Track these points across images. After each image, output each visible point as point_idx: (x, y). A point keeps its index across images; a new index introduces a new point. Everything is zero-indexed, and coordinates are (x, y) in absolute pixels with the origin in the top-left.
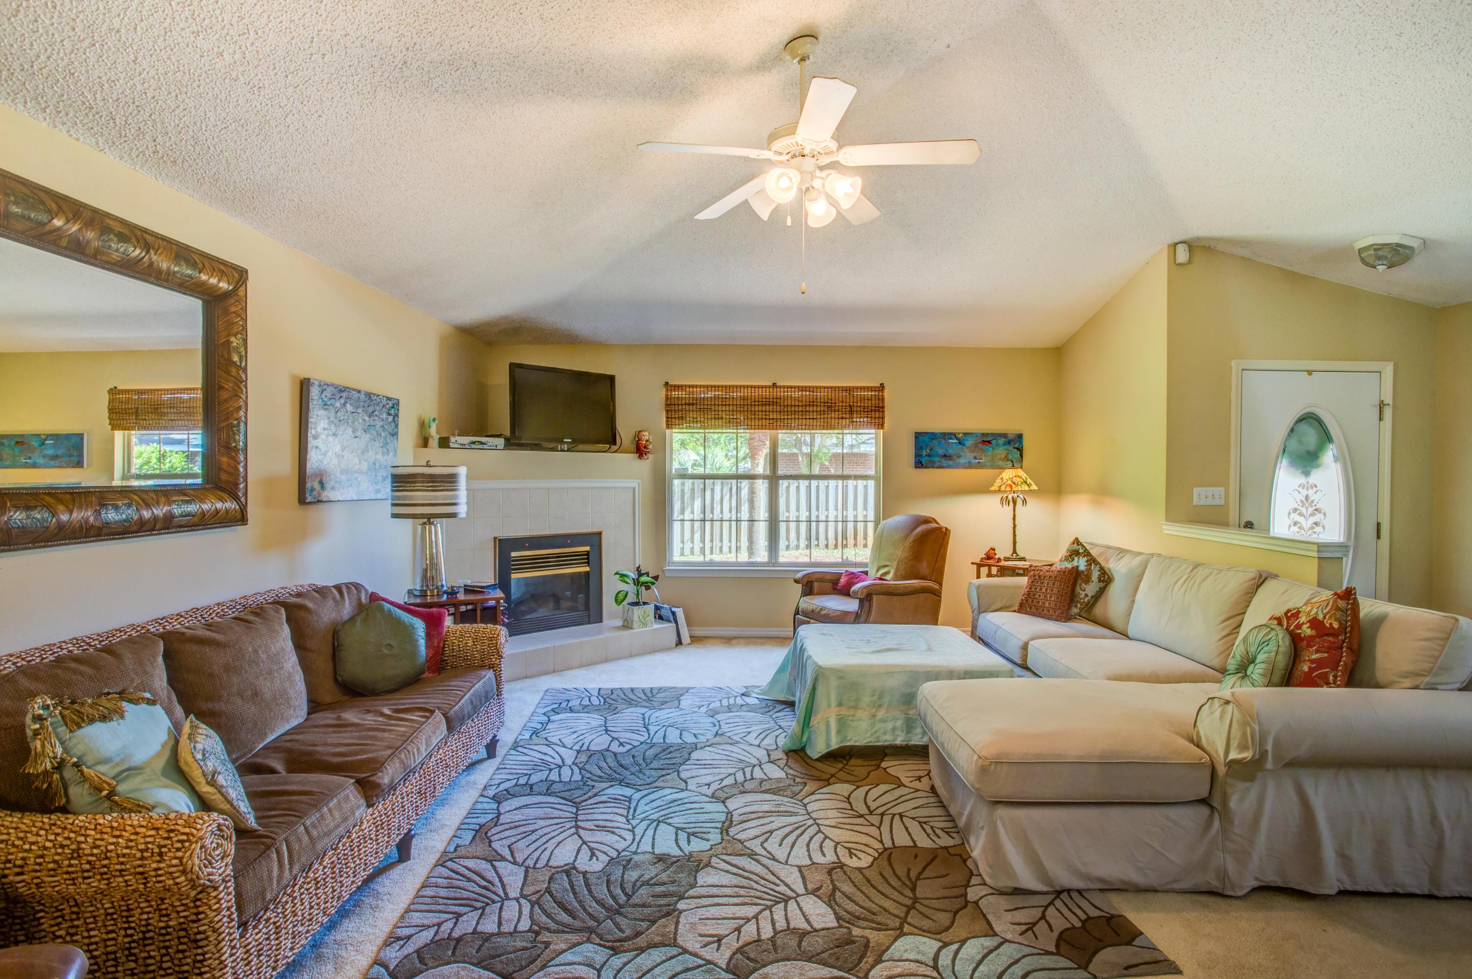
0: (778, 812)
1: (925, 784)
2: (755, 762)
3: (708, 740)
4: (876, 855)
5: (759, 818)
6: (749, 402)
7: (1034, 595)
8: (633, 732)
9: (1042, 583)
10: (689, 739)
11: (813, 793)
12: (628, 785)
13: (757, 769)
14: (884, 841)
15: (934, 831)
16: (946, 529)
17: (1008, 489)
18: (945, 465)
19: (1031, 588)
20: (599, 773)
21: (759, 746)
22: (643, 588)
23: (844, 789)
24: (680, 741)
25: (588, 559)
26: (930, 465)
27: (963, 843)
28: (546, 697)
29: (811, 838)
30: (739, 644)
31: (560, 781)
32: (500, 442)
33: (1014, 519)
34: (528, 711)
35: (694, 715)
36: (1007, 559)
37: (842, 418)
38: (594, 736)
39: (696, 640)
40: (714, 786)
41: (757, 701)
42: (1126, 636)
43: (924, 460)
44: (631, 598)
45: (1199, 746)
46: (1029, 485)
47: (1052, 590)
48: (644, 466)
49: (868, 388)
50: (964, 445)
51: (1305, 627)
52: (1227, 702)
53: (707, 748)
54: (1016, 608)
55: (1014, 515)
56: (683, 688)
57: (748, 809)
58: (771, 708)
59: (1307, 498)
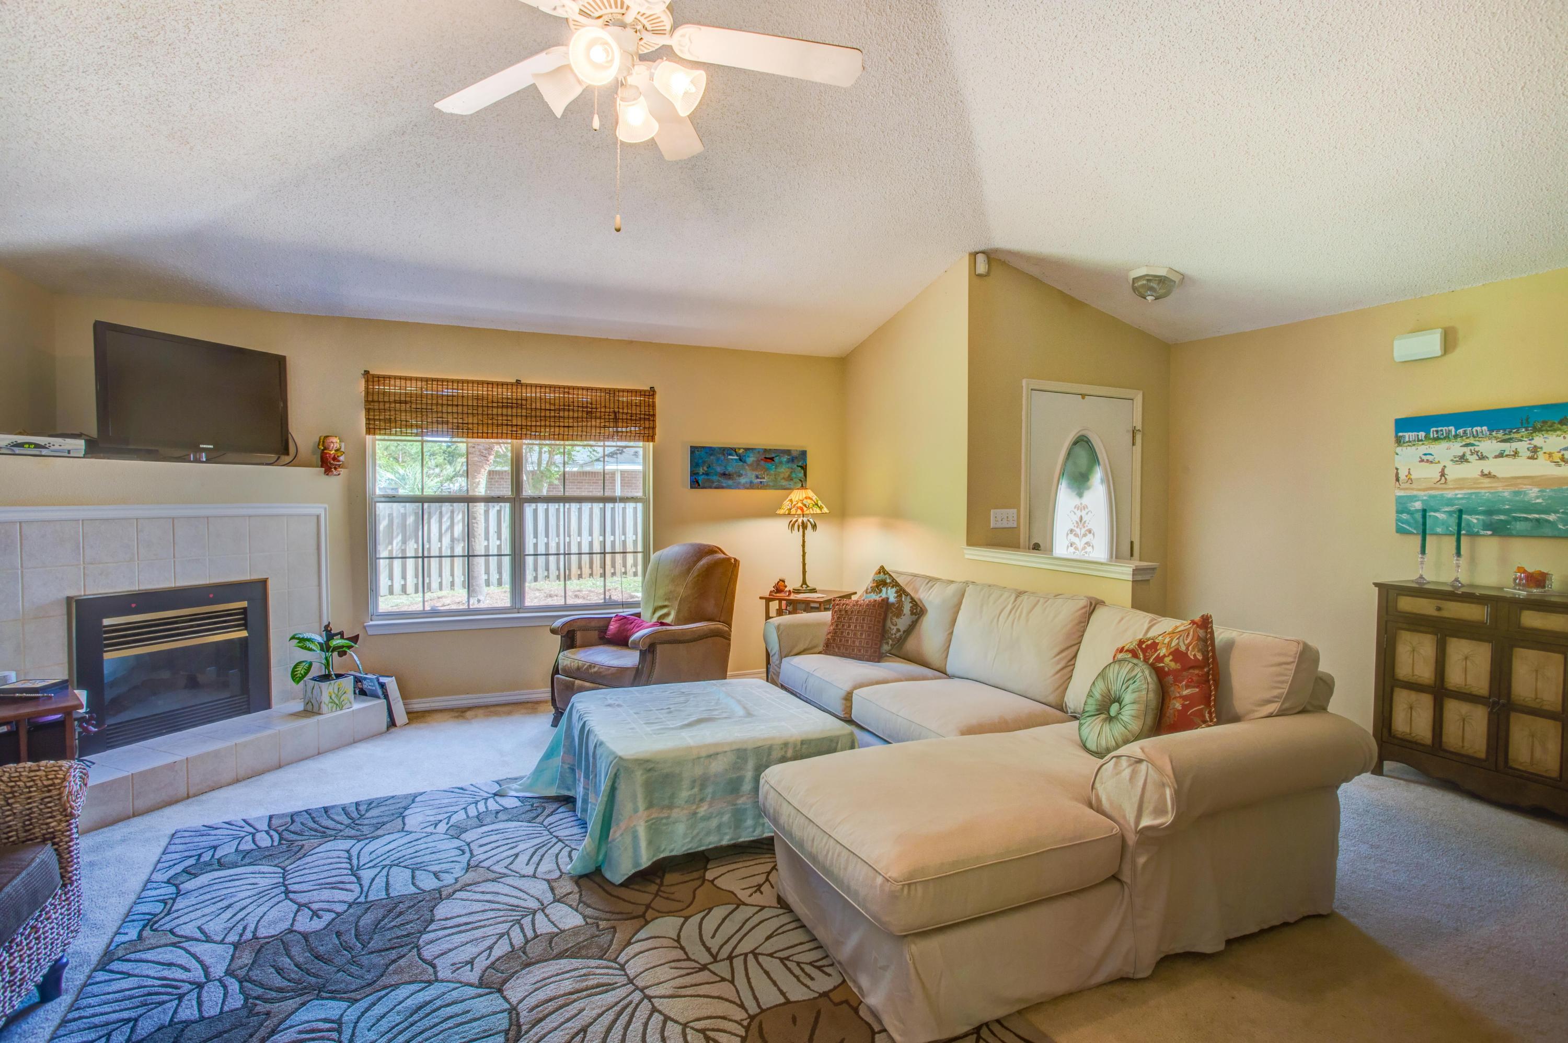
0: (587, 989)
1: (767, 897)
2: (534, 905)
3: (457, 880)
4: (742, 1032)
5: (561, 1007)
6: (485, 402)
7: (842, 633)
8: (333, 886)
9: (851, 619)
10: (427, 882)
11: (629, 943)
12: (334, 995)
13: (540, 917)
14: (746, 1004)
15: (803, 970)
16: (735, 560)
17: (799, 512)
18: (724, 485)
19: (837, 625)
20: (278, 982)
21: (534, 876)
22: (335, 654)
23: (666, 925)
24: (413, 890)
25: (245, 619)
26: (709, 485)
27: (844, 981)
28: (172, 848)
29: (646, 1025)
30: (476, 716)
31: (202, 1018)
32: (80, 444)
33: (803, 546)
34: (135, 883)
35: (429, 839)
36: (797, 591)
37: (605, 427)
38: (264, 909)
39: (415, 717)
40: (482, 963)
41: (518, 803)
42: (943, 673)
43: (701, 479)
44: (316, 671)
45: (1100, 810)
46: (820, 508)
47: (862, 627)
48: (334, 484)
49: (636, 391)
50: (745, 462)
51: (1167, 660)
52: (1140, 761)
53: (458, 895)
54: (821, 648)
55: (804, 542)
56: (406, 797)
57: (541, 995)
58: (539, 810)
59: (1081, 518)
